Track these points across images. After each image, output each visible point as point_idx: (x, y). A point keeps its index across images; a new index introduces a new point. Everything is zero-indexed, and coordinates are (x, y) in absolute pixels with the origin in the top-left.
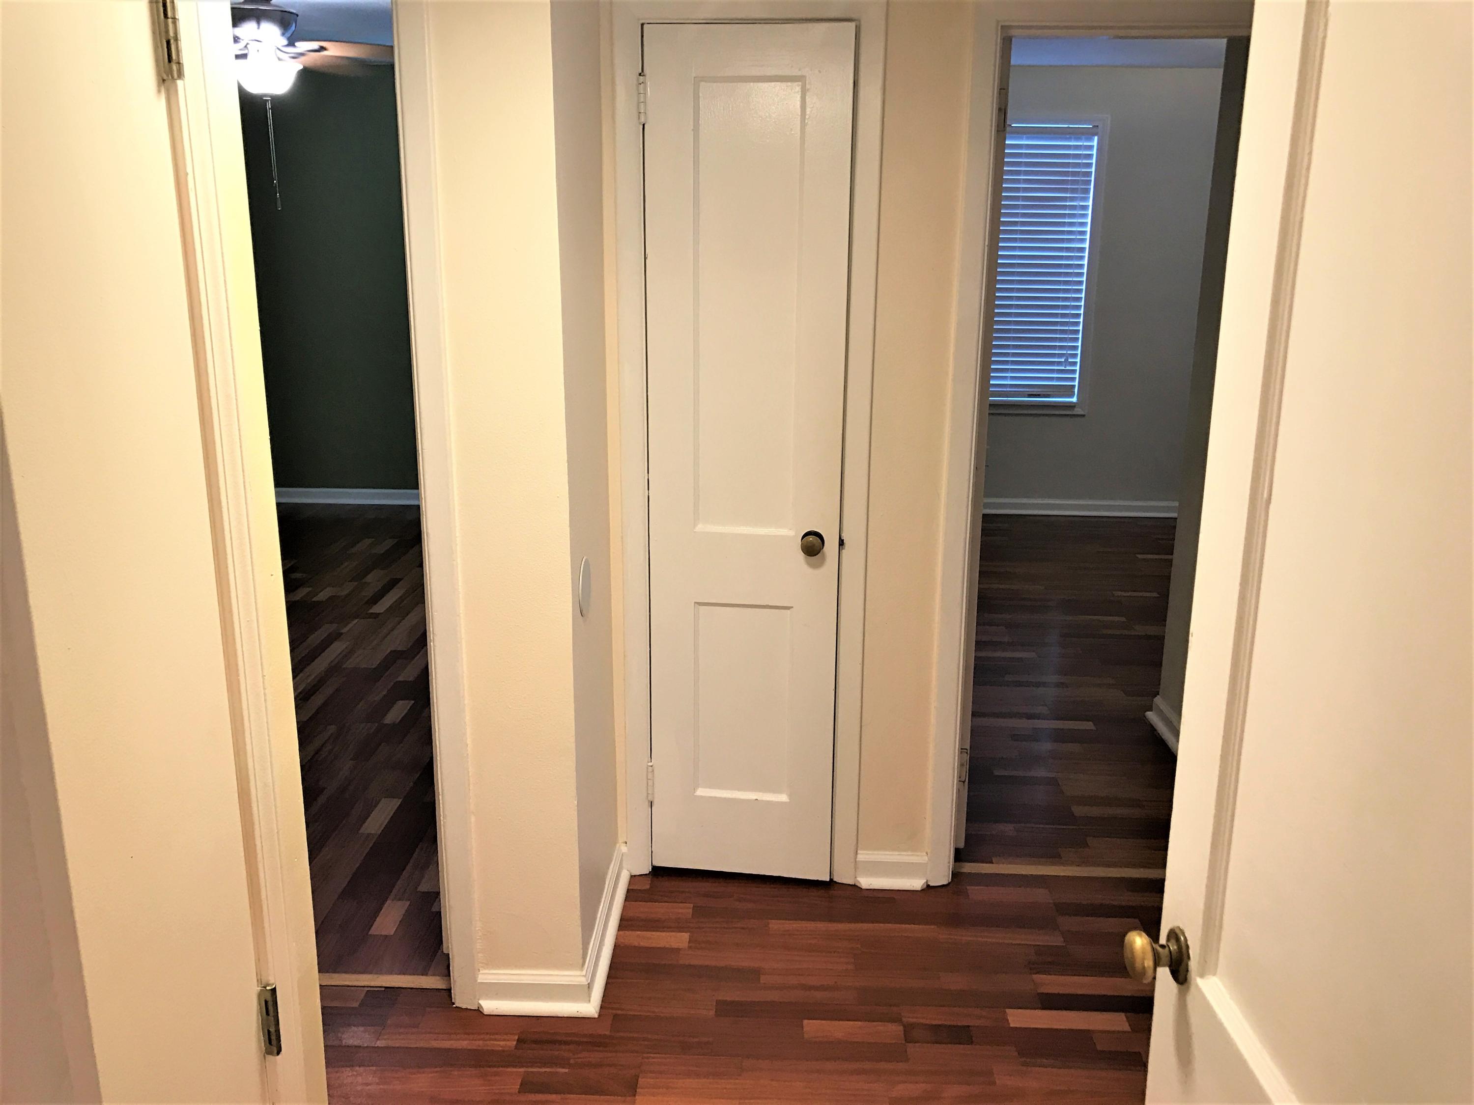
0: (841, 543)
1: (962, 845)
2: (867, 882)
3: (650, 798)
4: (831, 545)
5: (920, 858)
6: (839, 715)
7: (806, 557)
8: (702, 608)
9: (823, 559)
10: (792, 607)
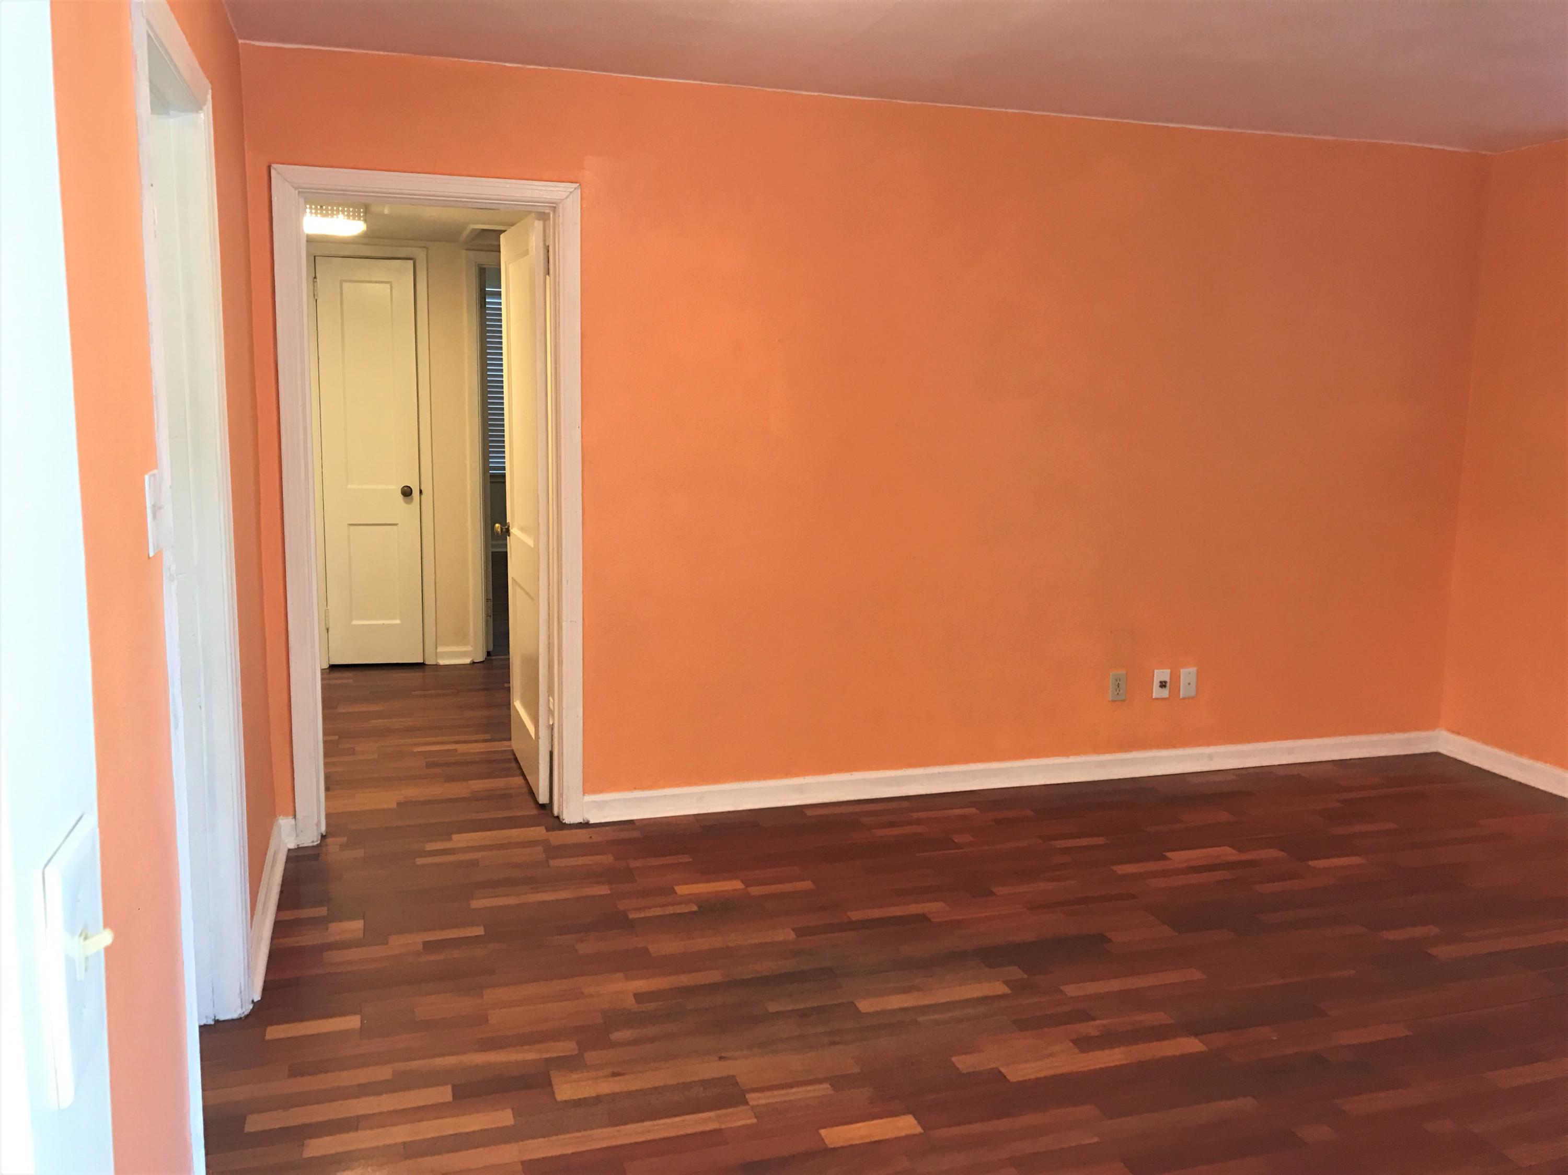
0: (421, 492)
1: (491, 649)
2: (442, 662)
3: (327, 626)
4: (416, 493)
5: (469, 648)
6: (425, 578)
7: (404, 499)
8: (352, 528)
9: (412, 500)
10: (397, 524)
